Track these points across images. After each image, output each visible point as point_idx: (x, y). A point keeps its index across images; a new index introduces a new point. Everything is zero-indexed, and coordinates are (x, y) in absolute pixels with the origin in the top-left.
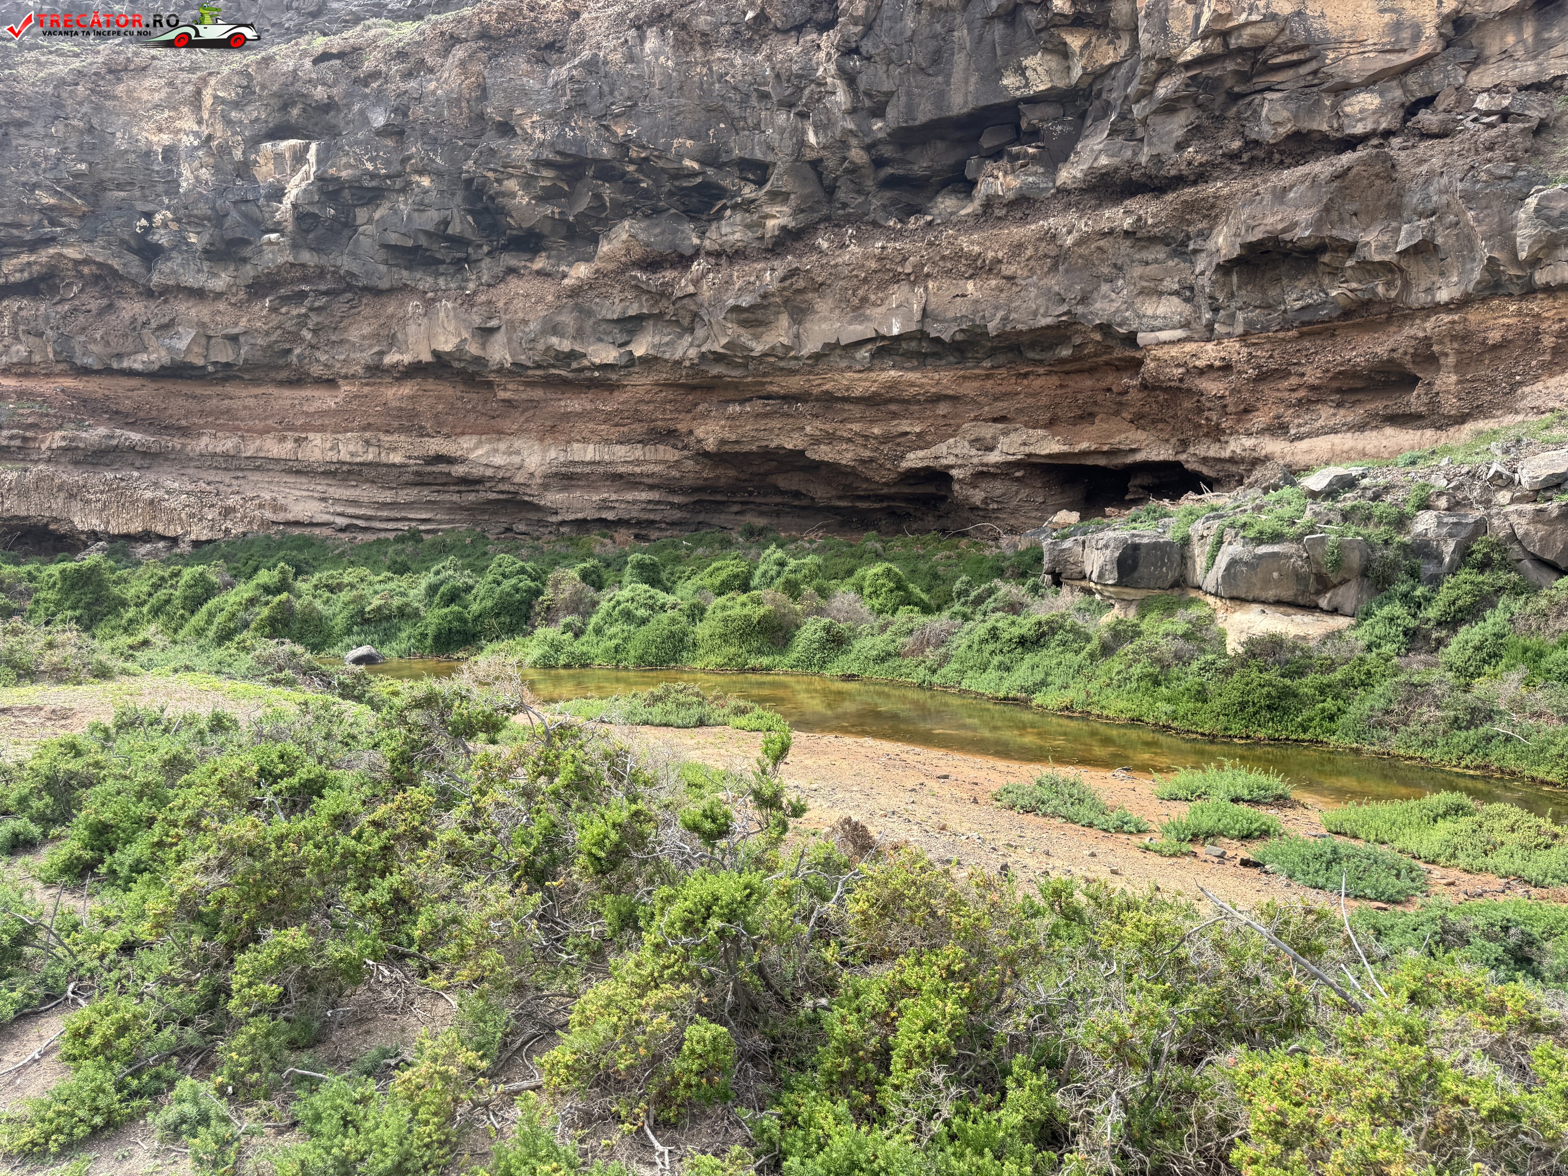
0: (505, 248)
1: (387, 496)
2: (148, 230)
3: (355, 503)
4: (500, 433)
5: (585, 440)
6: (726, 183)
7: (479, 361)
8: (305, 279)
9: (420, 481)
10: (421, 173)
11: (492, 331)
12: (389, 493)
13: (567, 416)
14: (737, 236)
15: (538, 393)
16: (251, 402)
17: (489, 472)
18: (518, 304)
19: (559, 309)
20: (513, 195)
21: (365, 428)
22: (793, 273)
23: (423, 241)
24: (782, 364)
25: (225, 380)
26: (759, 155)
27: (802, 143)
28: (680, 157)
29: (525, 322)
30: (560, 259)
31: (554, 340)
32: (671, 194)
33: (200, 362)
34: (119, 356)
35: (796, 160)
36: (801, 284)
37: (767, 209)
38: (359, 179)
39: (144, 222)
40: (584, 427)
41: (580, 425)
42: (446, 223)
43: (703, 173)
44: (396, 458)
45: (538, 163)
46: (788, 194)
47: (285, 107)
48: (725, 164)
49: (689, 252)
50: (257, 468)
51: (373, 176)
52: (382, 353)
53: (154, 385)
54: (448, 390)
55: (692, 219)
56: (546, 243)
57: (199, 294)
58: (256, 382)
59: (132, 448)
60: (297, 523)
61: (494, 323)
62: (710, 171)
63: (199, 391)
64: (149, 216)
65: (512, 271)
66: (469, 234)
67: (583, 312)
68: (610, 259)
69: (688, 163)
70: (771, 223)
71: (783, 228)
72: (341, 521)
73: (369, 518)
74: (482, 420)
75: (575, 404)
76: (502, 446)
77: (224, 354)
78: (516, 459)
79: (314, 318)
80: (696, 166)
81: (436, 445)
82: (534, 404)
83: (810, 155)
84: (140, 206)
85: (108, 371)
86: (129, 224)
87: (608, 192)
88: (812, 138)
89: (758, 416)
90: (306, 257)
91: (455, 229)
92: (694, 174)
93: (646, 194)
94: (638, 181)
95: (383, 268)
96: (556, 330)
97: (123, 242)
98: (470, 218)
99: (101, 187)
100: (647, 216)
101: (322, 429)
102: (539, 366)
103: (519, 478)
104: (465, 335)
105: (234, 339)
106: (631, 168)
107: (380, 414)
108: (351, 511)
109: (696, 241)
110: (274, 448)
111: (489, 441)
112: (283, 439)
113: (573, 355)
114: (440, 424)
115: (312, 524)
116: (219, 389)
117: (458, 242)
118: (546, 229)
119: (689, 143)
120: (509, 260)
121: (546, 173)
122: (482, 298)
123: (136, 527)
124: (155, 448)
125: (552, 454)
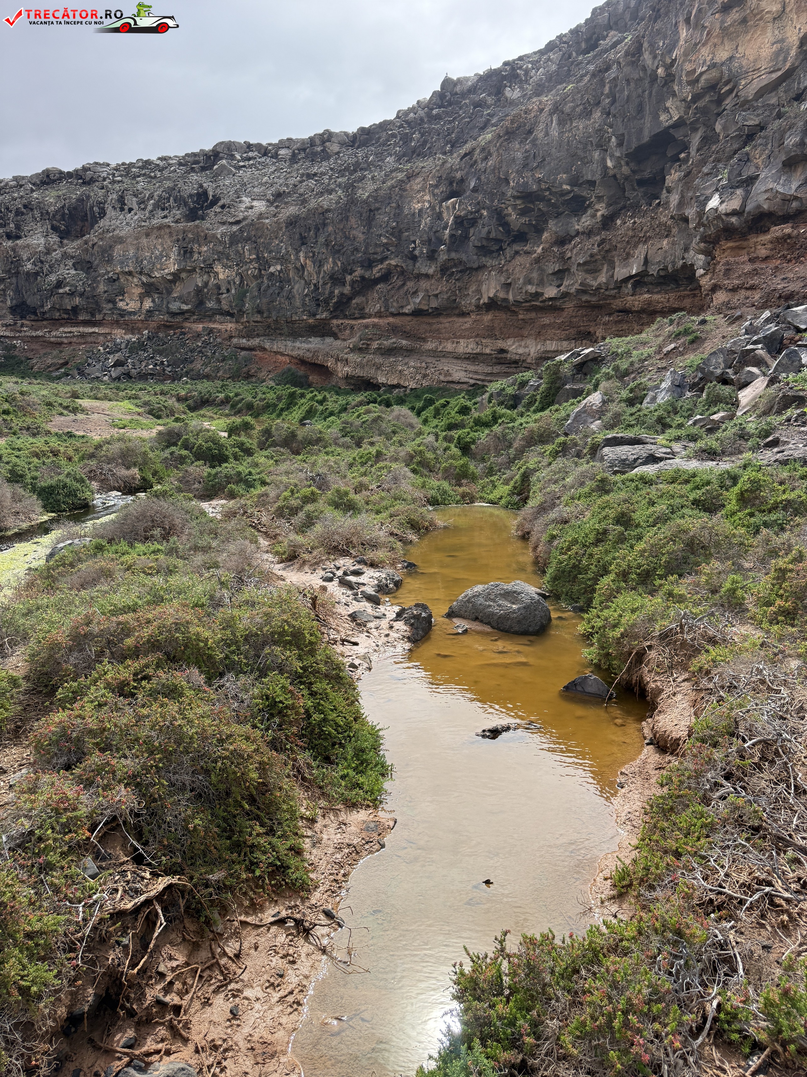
0: (514, 241)
1: (488, 369)
2: (414, 249)
3: (476, 373)
4: (522, 337)
5: (552, 339)
6: (584, 194)
7: (506, 300)
8: (455, 266)
9: (500, 362)
10: (484, 208)
11: (510, 284)
12: (490, 368)
13: (544, 326)
14: (588, 223)
15: (533, 315)
16: (447, 325)
17: (517, 357)
18: (517, 269)
19: (532, 270)
20: (510, 215)
21: (477, 336)
22: (603, 241)
23: (485, 243)
24: (607, 293)
25: (439, 315)
26: (590, 178)
27: (606, 167)
28: (561, 184)
29: (519, 279)
30: (534, 244)
31: (529, 287)
32: (563, 204)
33: (425, 308)
34: (402, 307)
35: (604, 177)
36: (608, 247)
37: (597, 207)
38: (466, 215)
39: (413, 245)
40: (551, 332)
41: (549, 331)
42: (489, 232)
43: (573, 191)
44: (488, 351)
45: (515, 198)
46: (602, 197)
47: (451, 183)
48: (581, 184)
49: (573, 234)
50: (444, 356)
51: (472, 213)
52: (479, 299)
53: (415, 319)
54: (502, 316)
55: (576, 215)
56: (528, 236)
57: (427, 276)
58: (448, 315)
59: (401, 348)
60: (453, 382)
61: (509, 281)
62: (576, 189)
63: (431, 321)
64: (414, 242)
65: (517, 253)
66: (500, 237)
67: (541, 270)
68: (546, 242)
69: (565, 187)
70: (599, 214)
71: (603, 215)
72: (472, 382)
73: (483, 380)
74: (516, 330)
75: (546, 321)
76: (523, 344)
77: (434, 304)
78: (527, 350)
79: (458, 284)
80: (569, 187)
81: (500, 344)
82: (532, 321)
83: (611, 173)
84: (412, 238)
85: (399, 314)
86: (408, 247)
87: (541, 206)
88: (609, 164)
89: (616, 322)
90: (453, 255)
91: (493, 235)
92: (569, 192)
93: (554, 206)
94: (550, 200)
95: (475, 257)
96: (529, 281)
97: (406, 256)
98: (501, 229)
99: (401, 232)
100: (556, 217)
101: (464, 337)
102: (526, 302)
103: (529, 361)
104: (498, 288)
105: (436, 296)
106: (547, 193)
107: (483, 329)
108: (475, 376)
109: (577, 227)
110: (449, 347)
111: (518, 341)
112: (453, 343)
113: (537, 295)
114: (502, 333)
115: (459, 383)
116: (437, 320)
117: (497, 241)
118: (526, 230)
119: (564, 176)
120: (516, 247)
121: (518, 202)
122: (505, 268)
123: (395, 382)
124: (409, 348)
125: (539, 347)
